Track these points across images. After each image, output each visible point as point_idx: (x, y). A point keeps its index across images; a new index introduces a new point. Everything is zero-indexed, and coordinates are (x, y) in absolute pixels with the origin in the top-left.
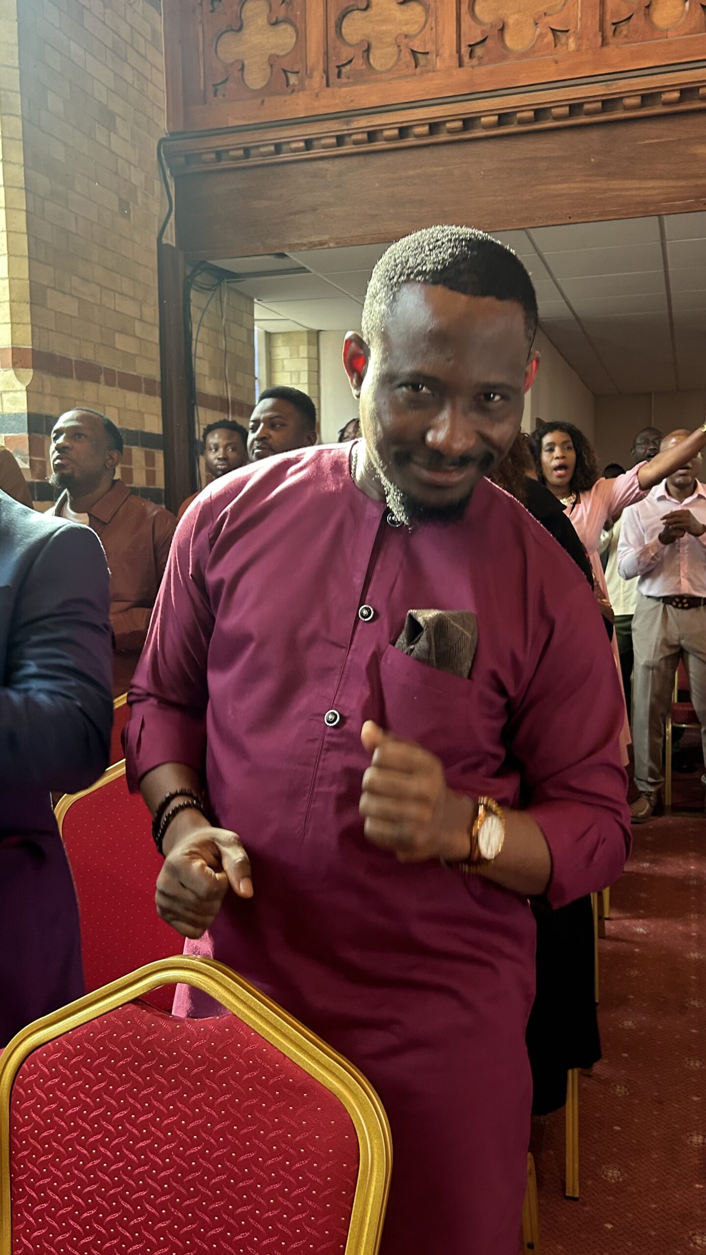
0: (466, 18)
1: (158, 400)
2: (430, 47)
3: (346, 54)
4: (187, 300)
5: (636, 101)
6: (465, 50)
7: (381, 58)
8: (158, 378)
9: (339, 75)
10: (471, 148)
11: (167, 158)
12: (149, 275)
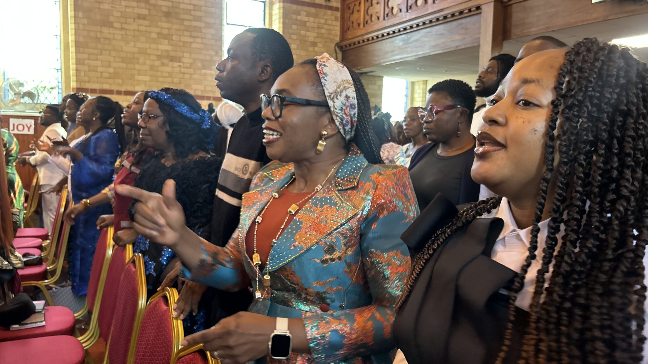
3: (368, 18)
5: (409, 28)
7: (373, 18)
9: (366, 24)
11: (338, 48)
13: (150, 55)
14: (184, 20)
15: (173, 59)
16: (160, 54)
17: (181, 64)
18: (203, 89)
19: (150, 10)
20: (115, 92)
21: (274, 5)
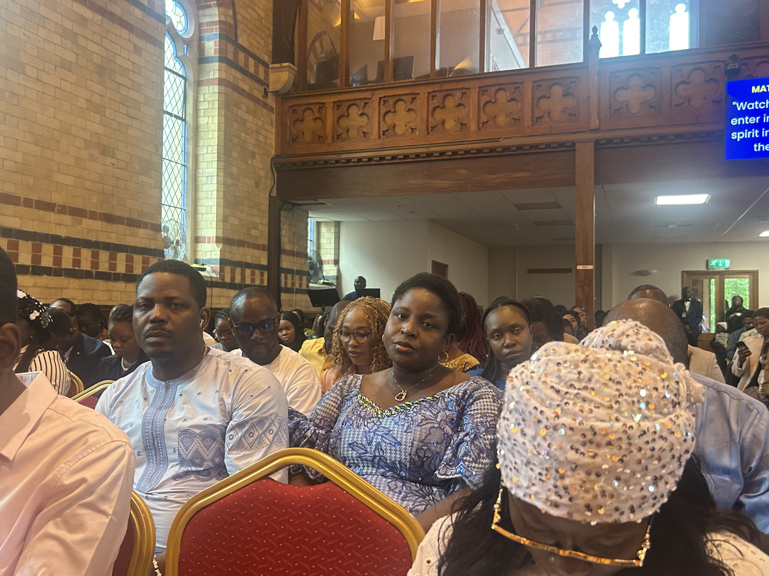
0: (382, 123)
1: (266, 253)
2: (369, 131)
4: (279, 215)
6: (381, 133)
8: (267, 244)
10: (384, 166)
11: (274, 164)
12: (265, 207)
15: (106, 151)
16: (89, 139)
17: (114, 161)
18: (140, 209)
19: (77, 55)
20: (22, 201)
21: (203, 86)
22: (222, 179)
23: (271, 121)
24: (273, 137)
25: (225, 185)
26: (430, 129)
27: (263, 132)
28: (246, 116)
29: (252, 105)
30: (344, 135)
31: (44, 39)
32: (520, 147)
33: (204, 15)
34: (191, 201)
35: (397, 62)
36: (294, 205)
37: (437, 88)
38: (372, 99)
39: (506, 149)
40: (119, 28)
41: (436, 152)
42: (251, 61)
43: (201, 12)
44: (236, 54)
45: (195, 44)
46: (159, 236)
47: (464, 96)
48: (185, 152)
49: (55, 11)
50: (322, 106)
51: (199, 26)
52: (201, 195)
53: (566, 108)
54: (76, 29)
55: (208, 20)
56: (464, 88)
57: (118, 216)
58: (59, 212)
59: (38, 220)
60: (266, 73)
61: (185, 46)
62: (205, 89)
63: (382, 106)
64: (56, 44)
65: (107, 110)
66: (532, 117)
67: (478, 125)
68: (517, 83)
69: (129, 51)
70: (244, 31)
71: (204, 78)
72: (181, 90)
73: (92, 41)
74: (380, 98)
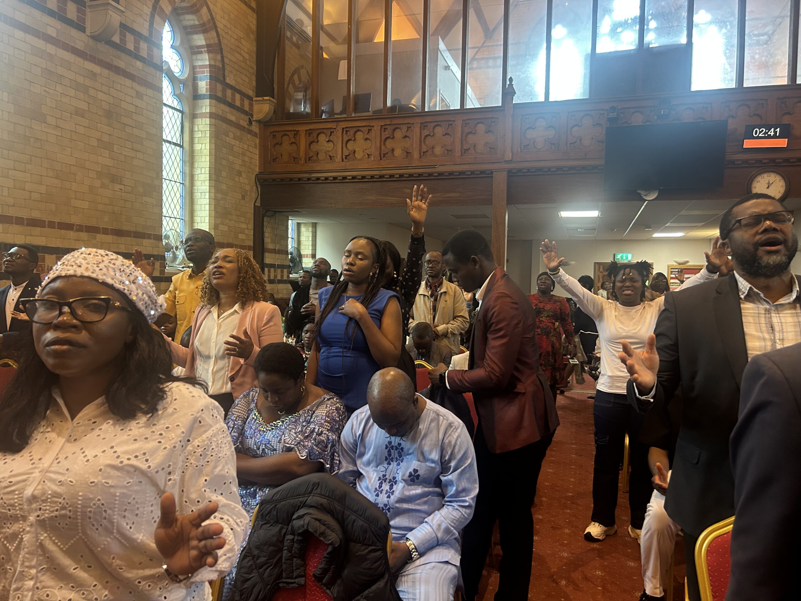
0: (344, 148)
1: (252, 252)
2: (334, 155)
3: (311, 154)
4: (263, 221)
5: (388, 176)
6: (344, 157)
7: (321, 156)
8: (252, 245)
9: (309, 160)
10: (346, 184)
11: (258, 180)
12: (251, 215)
13: (89, 169)
14: (125, 124)
15: (115, 179)
16: (100, 170)
17: (122, 187)
18: (144, 224)
19: (89, 104)
20: (47, 224)
21: (197, 118)
22: (213, 195)
23: (256, 144)
24: (257, 157)
25: (216, 199)
26: (382, 156)
27: (248, 153)
28: (233, 142)
29: (238, 132)
30: (315, 158)
31: (61, 93)
32: (451, 173)
33: (197, 60)
34: (188, 212)
35: (357, 98)
36: (276, 212)
37: (388, 122)
38: (337, 129)
39: (440, 174)
40: (123, 78)
41: (387, 175)
42: (238, 96)
43: (194, 57)
44: (224, 91)
45: (190, 84)
46: (160, 244)
47: (410, 129)
48: (183, 173)
49: (70, 70)
50: (297, 133)
51: (193, 68)
52: (197, 207)
53: (488, 143)
54: (88, 82)
55: (200, 63)
56: (409, 123)
57: (126, 231)
58: (78, 230)
59: (60, 238)
60: (251, 105)
61: (181, 85)
62: (198, 121)
63: (345, 135)
64: (71, 97)
65: (115, 146)
66: (461, 150)
67: (420, 154)
68: (450, 121)
69: (132, 97)
70: (231, 72)
71: (199, 112)
72: (179, 122)
73: (101, 91)
74: (343, 129)
